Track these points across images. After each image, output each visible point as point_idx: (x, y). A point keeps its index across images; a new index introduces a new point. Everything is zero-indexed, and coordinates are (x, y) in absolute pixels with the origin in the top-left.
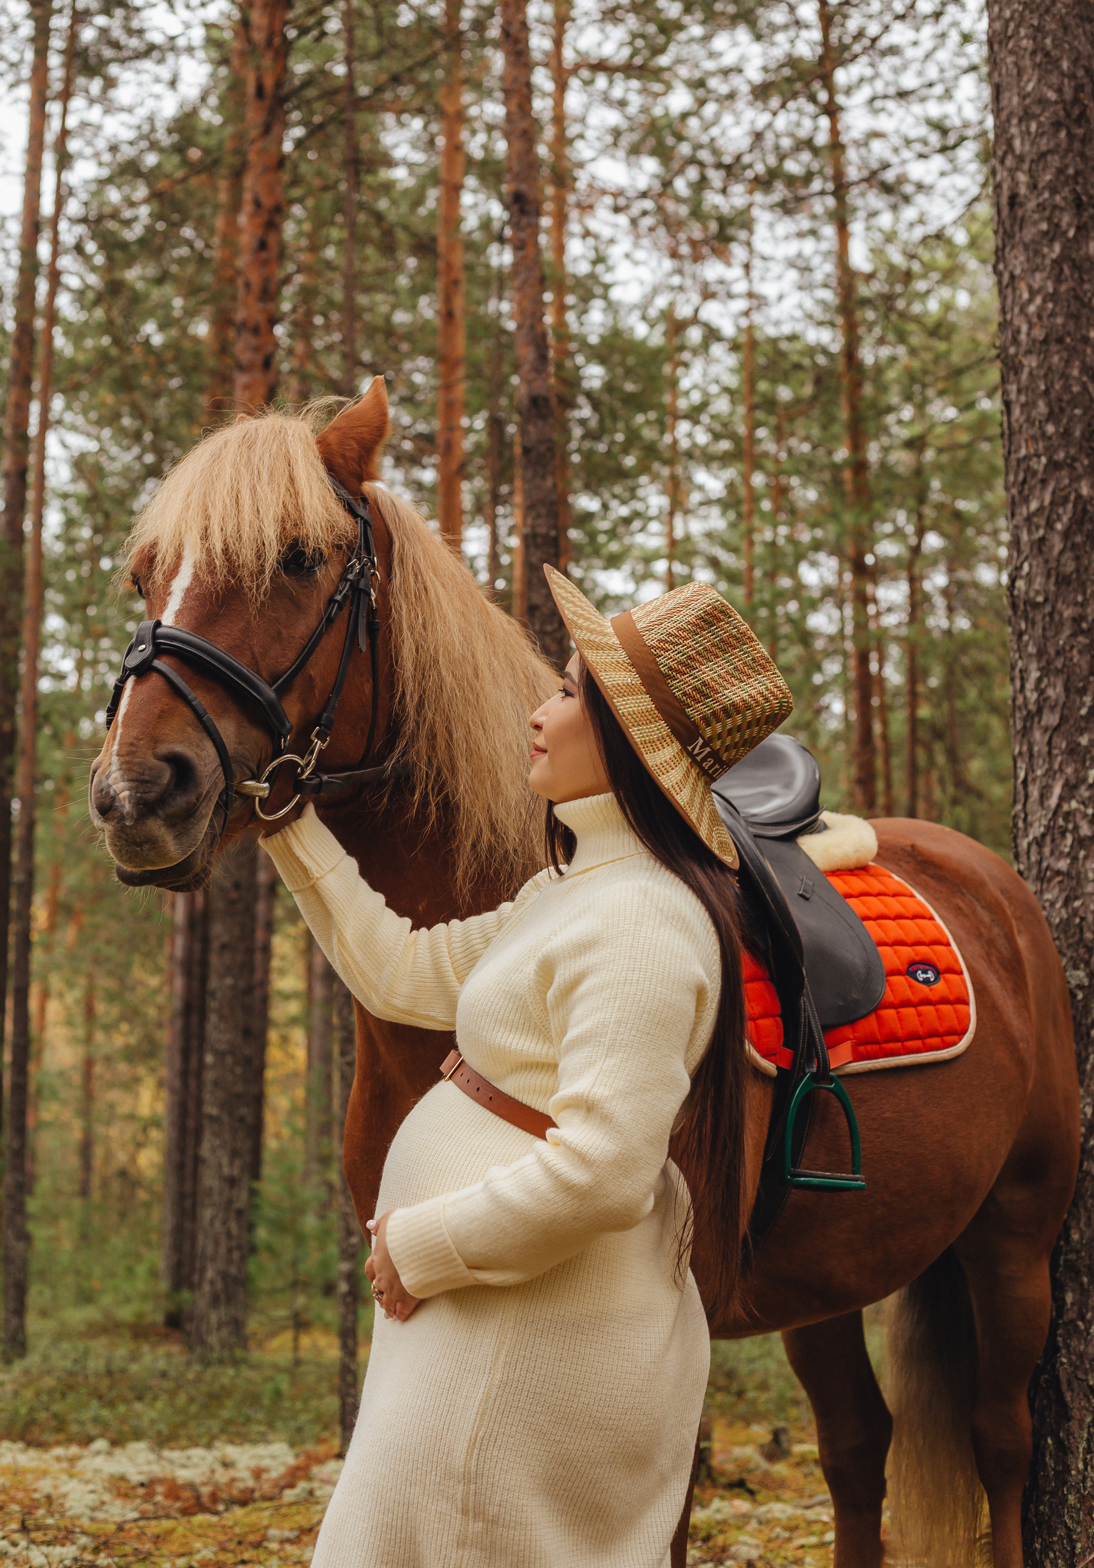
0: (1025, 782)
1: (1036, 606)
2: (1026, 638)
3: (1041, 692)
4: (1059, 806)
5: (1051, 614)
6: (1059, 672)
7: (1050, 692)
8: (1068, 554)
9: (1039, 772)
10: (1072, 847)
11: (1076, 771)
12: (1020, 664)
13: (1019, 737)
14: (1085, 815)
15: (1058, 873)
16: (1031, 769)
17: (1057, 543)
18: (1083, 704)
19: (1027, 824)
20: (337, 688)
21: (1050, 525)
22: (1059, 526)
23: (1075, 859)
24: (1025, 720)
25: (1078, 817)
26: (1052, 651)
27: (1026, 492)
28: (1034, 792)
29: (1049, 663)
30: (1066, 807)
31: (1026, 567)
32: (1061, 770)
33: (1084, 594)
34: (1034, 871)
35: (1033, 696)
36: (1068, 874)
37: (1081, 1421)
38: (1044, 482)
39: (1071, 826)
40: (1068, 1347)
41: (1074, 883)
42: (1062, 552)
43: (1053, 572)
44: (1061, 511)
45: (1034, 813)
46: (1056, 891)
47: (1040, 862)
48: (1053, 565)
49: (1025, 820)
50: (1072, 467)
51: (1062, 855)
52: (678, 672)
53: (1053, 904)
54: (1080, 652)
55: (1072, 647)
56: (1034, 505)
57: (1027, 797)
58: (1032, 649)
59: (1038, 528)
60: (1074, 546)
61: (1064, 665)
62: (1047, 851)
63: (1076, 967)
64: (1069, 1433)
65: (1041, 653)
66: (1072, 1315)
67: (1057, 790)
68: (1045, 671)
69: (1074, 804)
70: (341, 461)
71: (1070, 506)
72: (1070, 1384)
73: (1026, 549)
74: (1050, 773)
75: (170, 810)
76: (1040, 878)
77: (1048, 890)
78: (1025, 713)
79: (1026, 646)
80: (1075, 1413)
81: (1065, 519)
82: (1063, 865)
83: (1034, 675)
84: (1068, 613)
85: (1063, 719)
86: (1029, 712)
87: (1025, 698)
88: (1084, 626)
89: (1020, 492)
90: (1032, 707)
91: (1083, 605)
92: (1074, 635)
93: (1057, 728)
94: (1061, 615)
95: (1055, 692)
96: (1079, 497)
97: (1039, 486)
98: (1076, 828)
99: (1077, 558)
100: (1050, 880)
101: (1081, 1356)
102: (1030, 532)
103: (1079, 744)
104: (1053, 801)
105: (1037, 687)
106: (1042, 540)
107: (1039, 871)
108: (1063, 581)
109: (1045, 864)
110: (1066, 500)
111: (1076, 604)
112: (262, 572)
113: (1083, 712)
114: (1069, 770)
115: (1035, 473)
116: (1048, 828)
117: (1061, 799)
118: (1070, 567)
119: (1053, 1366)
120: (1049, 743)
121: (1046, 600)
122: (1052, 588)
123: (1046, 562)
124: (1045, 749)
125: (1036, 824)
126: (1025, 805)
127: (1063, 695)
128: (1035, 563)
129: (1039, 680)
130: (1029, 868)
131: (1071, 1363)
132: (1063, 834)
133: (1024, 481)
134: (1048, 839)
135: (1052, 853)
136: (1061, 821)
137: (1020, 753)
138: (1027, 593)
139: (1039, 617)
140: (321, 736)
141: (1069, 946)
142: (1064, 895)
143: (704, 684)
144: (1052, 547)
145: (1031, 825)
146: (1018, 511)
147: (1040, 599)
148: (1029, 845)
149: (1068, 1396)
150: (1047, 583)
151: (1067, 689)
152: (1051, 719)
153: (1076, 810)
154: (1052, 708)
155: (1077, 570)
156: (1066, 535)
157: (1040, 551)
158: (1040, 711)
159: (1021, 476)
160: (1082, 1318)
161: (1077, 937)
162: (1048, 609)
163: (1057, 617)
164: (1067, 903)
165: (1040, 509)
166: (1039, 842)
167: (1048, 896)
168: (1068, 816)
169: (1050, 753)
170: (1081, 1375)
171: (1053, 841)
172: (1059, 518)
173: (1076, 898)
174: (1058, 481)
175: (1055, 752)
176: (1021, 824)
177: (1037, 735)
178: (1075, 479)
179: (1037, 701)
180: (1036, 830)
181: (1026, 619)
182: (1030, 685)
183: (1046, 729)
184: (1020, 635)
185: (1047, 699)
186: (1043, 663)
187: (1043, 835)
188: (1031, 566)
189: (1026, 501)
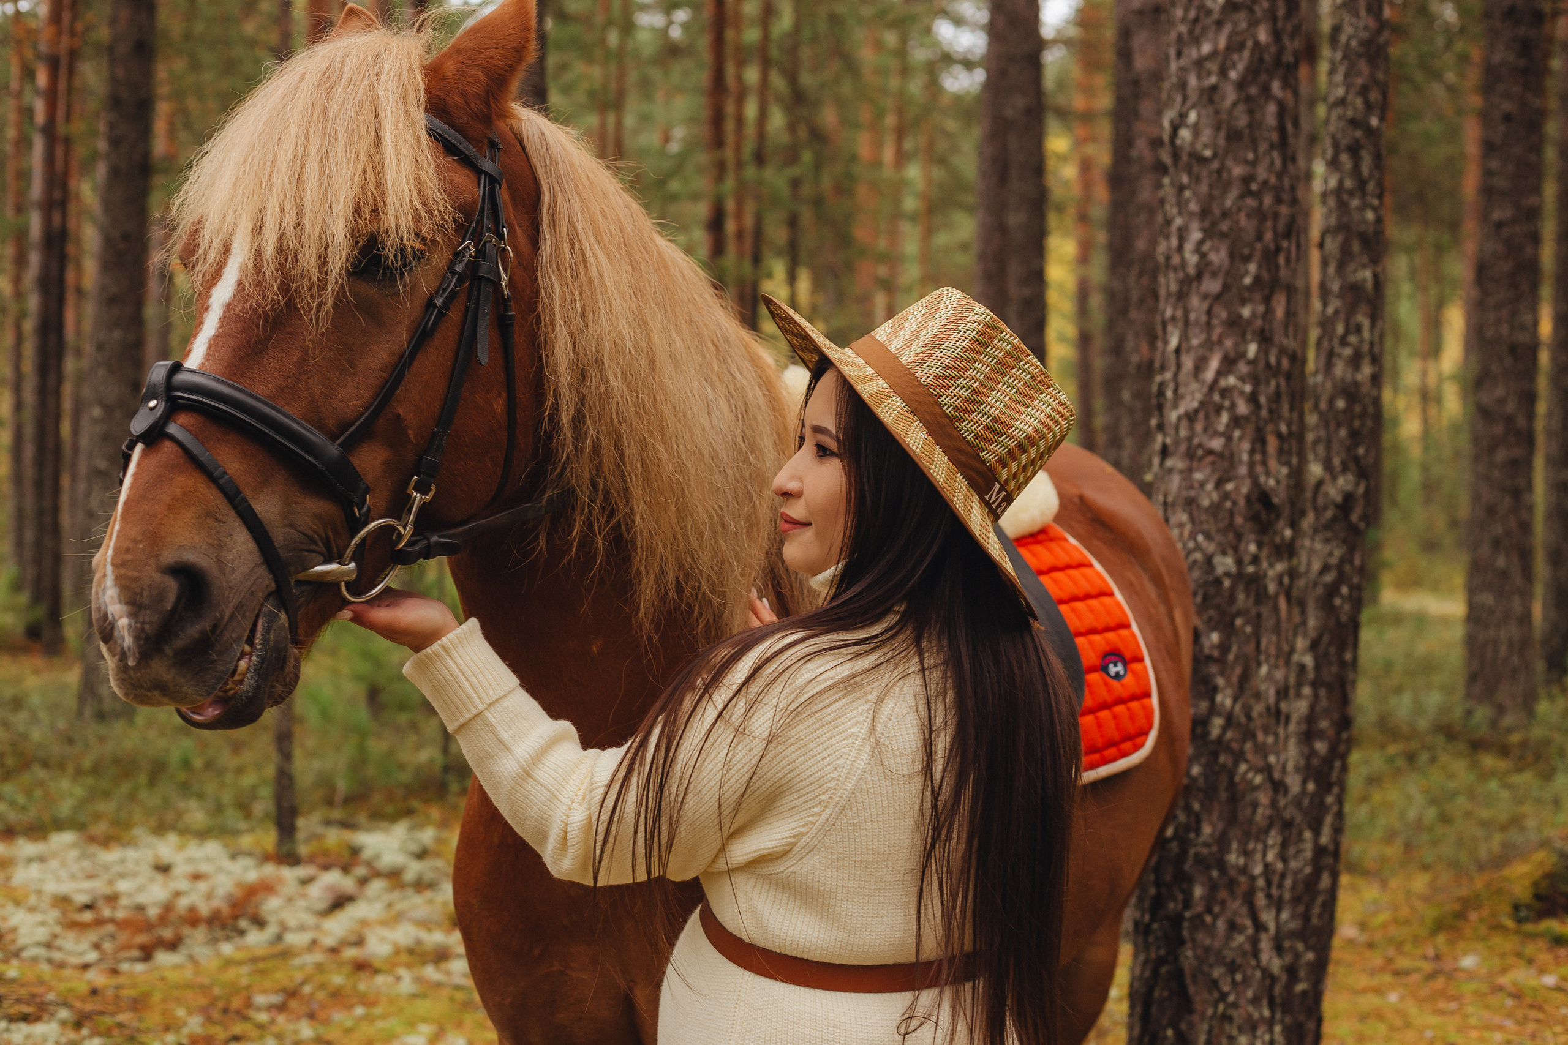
0: (1178, 351)
1: (1202, 160)
2: (1187, 194)
3: (1203, 256)
4: (1216, 381)
5: (1219, 172)
6: (1223, 236)
7: (1213, 257)
8: (1241, 108)
9: (1195, 342)
10: (1228, 426)
11: (1236, 345)
12: (1178, 221)
13: (1173, 300)
14: (1242, 393)
15: (1210, 452)
16: (1184, 337)
17: (1230, 95)
18: (1247, 273)
19: (1178, 396)
20: (446, 416)
21: (1223, 73)
22: (1233, 75)
23: (1229, 439)
24: (1181, 283)
25: (1235, 394)
26: (1217, 212)
27: (1198, 31)
28: (1188, 362)
29: (1214, 224)
30: (1223, 383)
31: (1193, 116)
32: (1220, 342)
33: (1256, 151)
34: (1183, 448)
35: (1192, 259)
36: (1220, 455)
37: (1203, 1014)
38: (1219, 24)
39: (1227, 403)
40: (1193, 940)
41: (1226, 464)
42: (1235, 104)
43: (1224, 126)
44: (1236, 57)
45: (1187, 385)
46: (1207, 471)
47: (1189, 439)
48: (1225, 117)
49: (1175, 391)
50: (1251, 10)
51: (1216, 434)
52: (966, 411)
53: (1202, 484)
54: (1248, 216)
55: (1239, 210)
56: (1206, 48)
57: (1179, 366)
58: (1194, 207)
59: (1209, 73)
60: (1248, 99)
61: (1231, 229)
62: (1199, 427)
63: (1224, 553)
64: (1191, 1026)
65: (1204, 213)
66: (1199, 908)
67: (1214, 364)
68: (1209, 233)
69: (1232, 380)
70: (459, 100)
71: (1246, 54)
72: (1194, 978)
73: (1193, 96)
74: (1209, 345)
75: (179, 643)
76: (1190, 455)
77: (1198, 469)
78: (1181, 275)
79: (1188, 201)
80: (1198, 1006)
81: (1241, 66)
82: (1217, 444)
83: (1196, 235)
84: (1238, 171)
85: (1226, 287)
86: (1187, 275)
87: (1183, 259)
88: (1254, 187)
89: (1191, 31)
90: (1191, 271)
91: (1254, 164)
92: (1242, 196)
93: (1218, 297)
94: (1229, 172)
95: (1219, 257)
96: (1257, 43)
97: (1213, 28)
98: (1233, 406)
99: (1251, 112)
100: (1201, 459)
101: (1207, 950)
102: (1199, 78)
103: (1240, 316)
104: (1209, 375)
105: (1198, 248)
106: (1214, 88)
107: (1189, 448)
108: (1234, 136)
109: (1196, 441)
110: (1241, 46)
111: (1246, 162)
112: (322, 286)
113: (1248, 281)
114: (1228, 343)
115: (1209, 12)
116: (1202, 404)
117: (1220, 374)
118: (1242, 121)
119: (1177, 958)
120: (1209, 312)
121: (1215, 155)
122: (1221, 142)
123: (1217, 112)
124: (1204, 318)
125: (1188, 398)
126: (1176, 375)
127: (1227, 262)
128: (1203, 112)
129: (1201, 243)
130: (1177, 443)
131: (1196, 956)
132: (1218, 410)
133: (1196, 20)
134: (1201, 415)
135: (1205, 430)
136: (1217, 397)
137: (1173, 318)
138: (1193, 144)
139: (1204, 173)
140: (422, 488)
141: (1218, 531)
142: (1215, 477)
143: (996, 420)
144: (1223, 98)
145: (1182, 397)
146: (1186, 51)
147: (1208, 153)
148: (1179, 418)
149: (1191, 989)
150: (1216, 136)
151: (1232, 255)
152: (1212, 286)
153: (1235, 387)
154: (1214, 275)
155: (1250, 125)
156: (1241, 85)
157: (1211, 101)
158: (1199, 276)
159: (1192, 14)
160: (1209, 910)
161: (1226, 522)
162: (1215, 165)
163: (1225, 175)
164: (1219, 484)
165: (1214, 54)
166: (1190, 417)
167: (1198, 476)
168: (1225, 392)
169: (1208, 324)
170: (1206, 968)
171: (1207, 417)
172: (1234, 66)
173: (1228, 480)
174: (1235, 24)
175: (1215, 322)
176: (1169, 394)
177: (1195, 301)
178: (1254, 23)
179: (1197, 265)
180: (1190, 403)
181: (1190, 173)
182: (1189, 247)
183: (1205, 297)
184: (1181, 189)
185: (1209, 264)
186: (1207, 224)
187: (1196, 411)
188: (1199, 116)
189: (1197, 41)
